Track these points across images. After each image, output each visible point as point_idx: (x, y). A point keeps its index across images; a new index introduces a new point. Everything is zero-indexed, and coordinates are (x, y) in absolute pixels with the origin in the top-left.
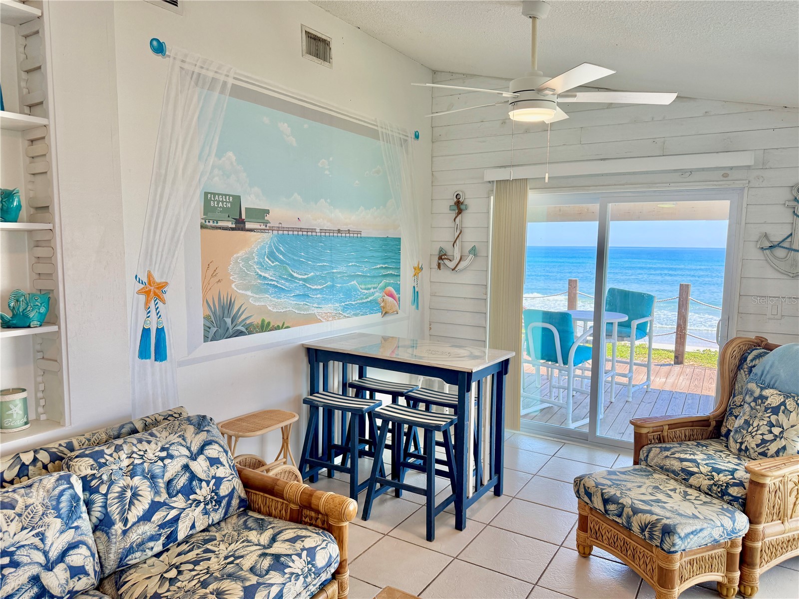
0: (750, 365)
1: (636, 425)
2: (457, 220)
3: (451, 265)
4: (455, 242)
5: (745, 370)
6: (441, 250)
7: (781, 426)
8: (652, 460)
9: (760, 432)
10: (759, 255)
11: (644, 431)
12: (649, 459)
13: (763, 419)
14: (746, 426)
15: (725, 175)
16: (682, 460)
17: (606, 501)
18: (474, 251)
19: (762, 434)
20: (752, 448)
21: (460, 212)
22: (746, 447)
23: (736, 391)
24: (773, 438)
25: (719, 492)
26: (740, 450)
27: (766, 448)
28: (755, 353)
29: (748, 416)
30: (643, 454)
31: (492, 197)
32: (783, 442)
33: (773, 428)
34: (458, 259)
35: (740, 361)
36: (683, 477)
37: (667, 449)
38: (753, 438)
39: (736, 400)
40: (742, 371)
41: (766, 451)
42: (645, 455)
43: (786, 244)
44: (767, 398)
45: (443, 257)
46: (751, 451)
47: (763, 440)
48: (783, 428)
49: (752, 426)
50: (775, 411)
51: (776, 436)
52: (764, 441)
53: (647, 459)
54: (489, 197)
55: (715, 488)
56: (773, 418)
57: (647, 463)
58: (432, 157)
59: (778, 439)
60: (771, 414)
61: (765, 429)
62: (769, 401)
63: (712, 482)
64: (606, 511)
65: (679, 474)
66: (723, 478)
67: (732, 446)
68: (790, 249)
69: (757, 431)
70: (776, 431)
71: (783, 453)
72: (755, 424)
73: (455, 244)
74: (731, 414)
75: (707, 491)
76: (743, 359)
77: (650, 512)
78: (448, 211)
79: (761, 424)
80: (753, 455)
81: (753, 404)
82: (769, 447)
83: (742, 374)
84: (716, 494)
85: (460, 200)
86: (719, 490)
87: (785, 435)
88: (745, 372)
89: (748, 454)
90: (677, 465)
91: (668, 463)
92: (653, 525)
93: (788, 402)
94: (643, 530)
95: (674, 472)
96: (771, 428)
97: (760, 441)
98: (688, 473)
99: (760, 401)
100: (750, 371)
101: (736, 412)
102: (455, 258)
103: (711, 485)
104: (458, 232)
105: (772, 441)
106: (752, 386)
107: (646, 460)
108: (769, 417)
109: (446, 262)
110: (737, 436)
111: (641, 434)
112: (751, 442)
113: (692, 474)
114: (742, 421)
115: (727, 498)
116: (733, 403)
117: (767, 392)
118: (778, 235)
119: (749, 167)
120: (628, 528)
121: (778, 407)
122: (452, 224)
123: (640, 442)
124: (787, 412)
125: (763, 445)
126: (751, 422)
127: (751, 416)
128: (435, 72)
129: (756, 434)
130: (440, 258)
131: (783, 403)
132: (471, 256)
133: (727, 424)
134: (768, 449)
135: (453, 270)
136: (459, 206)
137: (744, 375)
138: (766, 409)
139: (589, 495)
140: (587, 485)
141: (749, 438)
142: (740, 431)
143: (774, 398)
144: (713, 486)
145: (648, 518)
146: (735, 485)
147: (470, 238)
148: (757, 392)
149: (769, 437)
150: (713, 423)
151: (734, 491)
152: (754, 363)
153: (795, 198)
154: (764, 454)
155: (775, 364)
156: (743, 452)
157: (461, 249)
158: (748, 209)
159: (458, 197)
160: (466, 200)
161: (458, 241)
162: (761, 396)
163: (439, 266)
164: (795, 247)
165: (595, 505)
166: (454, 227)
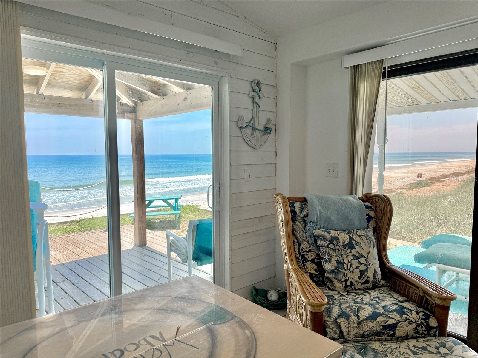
0: (302, 216)
5: (300, 221)
7: (363, 256)
8: (349, 332)
9: (354, 266)
10: (238, 133)
12: (345, 334)
13: (348, 256)
14: (341, 266)
15: (216, 63)
19: (357, 267)
20: (356, 281)
22: (351, 282)
23: (300, 240)
24: (366, 267)
25: (425, 331)
26: (346, 286)
27: (366, 277)
28: (298, 206)
29: (336, 256)
30: (335, 332)
32: (372, 268)
33: (359, 260)
36: (389, 334)
38: (353, 273)
39: (303, 247)
40: (297, 222)
41: (368, 279)
42: (338, 331)
43: (251, 125)
44: (337, 238)
46: (356, 284)
47: (360, 271)
48: (365, 257)
49: (345, 263)
50: (351, 245)
51: (366, 265)
52: (362, 272)
53: (343, 335)
55: (420, 329)
56: (354, 252)
57: (344, 338)
59: (369, 266)
60: (350, 249)
61: (355, 263)
62: (341, 240)
63: (414, 324)
65: (384, 333)
67: (337, 286)
69: (351, 266)
70: (362, 260)
71: (378, 276)
72: (346, 262)
74: (305, 260)
75: (415, 335)
79: (349, 258)
81: (331, 246)
82: (368, 275)
83: (298, 225)
84: (423, 333)
86: (424, 328)
87: (369, 262)
88: (300, 222)
89: (353, 287)
90: (376, 326)
91: (366, 328)
93: (354, 237)
95: (377, 334)
96: (358, 260)
97: (359, 274)
98: (391, 327)
99: (335, 242)
100: (304, 221)
103: (416, 328)
105: (366, 270)
106: (318, 232)
108: (351, 252)
110: (340, 276)
112: (354, 277)
113: (395, 326)
115: (432, 332)
116: (302, 250)
117: (334, 234)
118: (247, 117)
121: (351, 243)
124: (358, 244)
125: (364, 276)
126: (342, 261)
127: (338, 256)
129: (353, 269)
131: (350, 239)
133: (307, 269)
134: (368, 277)
137: (300, 225)
138: (344, 247)
141: (349, 274)
142: (340, 272)
143: (344, 238)
144: (418, 328)
148: (328, 237)
149: (362, 268)
151: (434, 323)
152: (304, 213)
153: (254, 91)
154: (367, 282)
155: (321, 210)
156: (349, 287)
158: (230, 95)
162: (333, 238)
164: (256, 127)
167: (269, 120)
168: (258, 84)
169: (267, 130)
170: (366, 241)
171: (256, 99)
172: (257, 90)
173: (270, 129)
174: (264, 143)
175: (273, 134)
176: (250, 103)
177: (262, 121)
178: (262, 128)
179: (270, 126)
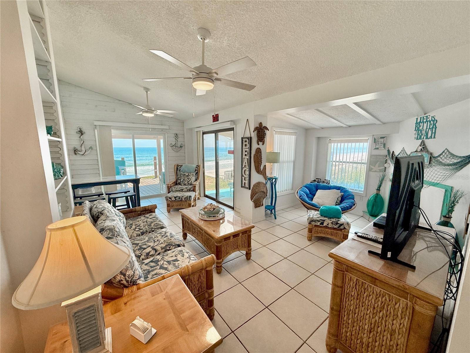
2: (81, 137)
3: (81, 153)
4: (82, 145)
6: (75, 148)
10: (170, 148)
11: (169, 185)
15: (162, 130)
16: (180, 188)
17: (175, 198)
18: (91, 148)
21: (82, 134)
23: (178, 175)
26: (184, 184)
28: (179, 167)
31: (96, 131)
37: (175, 187)
45: (76, 150)
54: (94, 130)
56: (188, 177)
64: (176, 200)
65: (181, 190)
66: (189, 188)
70: (189, 179)
73: (82, 146)
74: (178, 179)
76: (177, 169)
77: (185, 196)
78: (75, 133)
79: (186, 179)
81: (183, 176)
83: (178, 172)
85: (82, 130)
86: (189, 190)
90: (179, 189)
91: (177, 189)
92: (187, 197)
94: (185, 199)
102: (83, 151)
103: (187, 190)
104: (83, 141)
106: (181, 173)
107: (172, 190)
109: (78, 152)
112: (186, 183)
113: (183, 189)
114: (183, 179)
115: (191, 191)
116: (178, 177)
118: (173, 143)
119: (166, 129)
120: (181, 200)
122: (79, 139)
124: (190, 176)
128: (59, 80)
130: (75, 151)
131: (189, 174)
132: (90, 150)
135: (82, 155)
136: (81, 132)
138: (186, 176)
139: (171, 198)
140: (169, 197)
141: (185, 182)
143: (187, 174)
145: (185, 197)
147: (88, 144)
148: (183, 174)
149: (189, 181)
151: (191, 189)
152: (180, 169)
153: (175, 136)
154: (189, 184)
155: (184, 168)
156: (185, 185)
157: (85, 147)
158: (167, 138)
159: (80, 129)
160: (84, 130)
161: (83, 145)
162: (184, 174)
163: (75, 154)
164: (177, 146)
165: (173, 200)
166: (80, 140)
167: (181, 144)
168: (176, 135)
171: (176, 138)
172: (176, 136)
173: (182, 147)
174: (180, 150)
175: (183, 148)
176: (174, 140)
177: (179, 144)
178: (179, 146)
179: (182, 146)
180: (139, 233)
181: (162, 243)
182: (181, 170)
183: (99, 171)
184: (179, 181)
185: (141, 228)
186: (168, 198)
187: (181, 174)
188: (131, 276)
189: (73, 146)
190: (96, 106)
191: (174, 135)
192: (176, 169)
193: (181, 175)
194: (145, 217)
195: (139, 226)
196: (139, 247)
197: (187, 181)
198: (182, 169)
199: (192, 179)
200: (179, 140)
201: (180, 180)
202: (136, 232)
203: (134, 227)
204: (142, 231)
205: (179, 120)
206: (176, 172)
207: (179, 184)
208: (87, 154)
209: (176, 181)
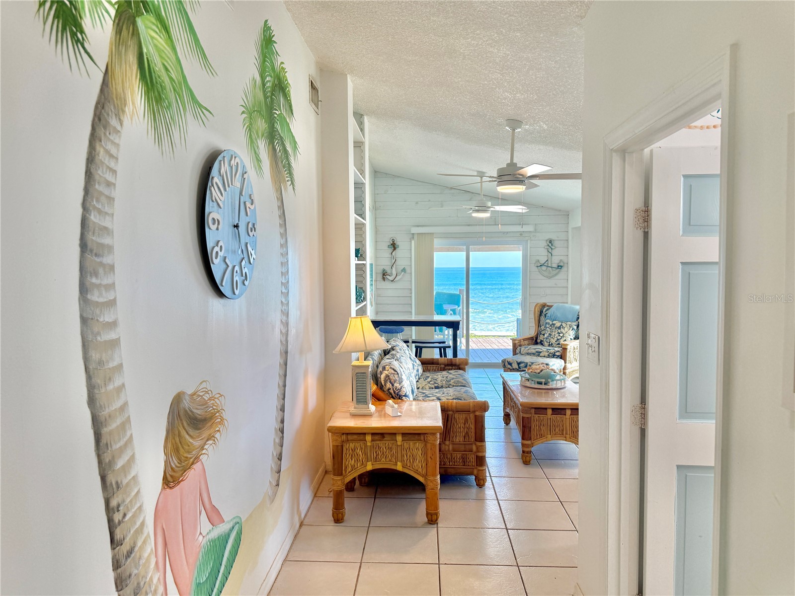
0: (545, 314)
1: (513, 340)
2: (393, 253)
3: (391, 278)
4: (392, 266)
5: (543, 315)
6: (384, 270)
7: (563, 333)
8: (523, 352)
10: (536, 269)
11: (516, 342)
13: (555, 332)
14: (550, 336)
15: (521, 235)
16: (535, 349)
17: (519, 364)
18: (404, 270)
19: (557, 337)
21: (395, 249)
23: (541, 325)
26: (549, 345)
28: (545, 309)
29: (549, 332)
30: (518, 351)
31: (413, 242)
32: (565, 338)
34: (395, 275)
35: (540, 312)
37: (528, 347)
43: (546, 264)
44: (555, 324)
46: (554, 344)
50: (559, 328)
51: (561, 337)
52: (558, 340)
54: (411, 242)
56: (559, 331)
58: (376, 218)
59: (563, 338)
61: (557, 335)
62: (556, 325)
63: (549, 353)
64: (519, 368)
66: (552, 351)
67: (546, 344)
68: (548, 266)
69: (554, 336)
70: (561, 335)
72: (553, 334)
74: (541, 334)
75: (548, 356)
76: (541, 312)
77: (536, 362)
78: (387, 248)
79: (555, 334)
80: (555, 346)
81: (550, 327)
82: (560, 341)
83: (542, 318)
85: (395, 242)
86: (552, 355)
87: (565, 335)
90: (535, 352)
91: (530, 351)
93: (563, 324)
95: (533, 354)
96: (559, 334)
98: (539, 352)
99: (553, 326)
100: (545, 316)
101: (543, 333)
102: (393, 274)
104: (394, 260)
105: (561, 339)
106: (548, 321)
107: (520, 352)
109: (388, 277)
110: (546, 341)
111: (515, 343)
112: (553, 341)
113: (541, 352)
114: (548, 334)
115: (555, 357)
116: (541, 329)
117: (554, 322)
118: (543, 260)
119: (530, 232)
121: (560, 327)
122: (390, 256)
123: (515, 347)
124: (564, 328)
126: (551, 334)
127: (551, 332)
128: (376, 172)
129: (554, 338)
130: (384, 275)
131: (561, 325)
132: (403, 273)
135: (392, 281)
136: (394, 246)
138: (556, 328)
139: (510, 364)
141: (552, 340)
142: (548, 338)
143: (558, 324)
146: (557, 352)
147: (402, 263)
148: (551, 323)
149: (559, 338)
150: (535, 339)
151: (557, 354)
152: (547, 312)
153: (548, 245)
154: (559, 344)
155: (555, 311)
156: (550, 345)
157: (396, 269)
158: (530, 249)
159: (393, 241)
160: (398, 243)
161: (394, 265)
162: (553, 324)
163: (384, 279)
164: (550, 265)
165: (514, 367)
166: (392, 257)
167: (561, 261)
168: (550, 242)
169: (560, 267)
170: (568, 326)
171: (550, 250)
172: (550, 245)
173: (562, 267)
174: (556, 275)
175: (564, 269)
176: (546, 253)
177: (555, 261)
178: (555, 265)
179: (562, 264)
180: (433, 386)
181: (450, 396)
182: (549, 315)
183: (411, 308)
184: (541, 338)
185: (437, 382)
186: (506, 363)
187: (546, 323)
188: (398, 389)
189: (382, 268)
190: (417, 203)
191: (544, 244)
192: (537, 313)
193: (547, 326)
194: (448, 372)
195: (436, 380)
196: (424, 395)
197: (556, 339)
198: (549, 313)
199: (567, 335)
200: (554, 252)
201: (544, 335)
202: (430, 385)
203: (429, 379)
204: (436, 385)
205: (560, 210)
206: (537, 318)
207: (542, 343)
208: (398, 281)
209: (537, 338)
